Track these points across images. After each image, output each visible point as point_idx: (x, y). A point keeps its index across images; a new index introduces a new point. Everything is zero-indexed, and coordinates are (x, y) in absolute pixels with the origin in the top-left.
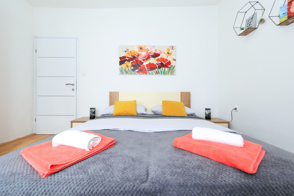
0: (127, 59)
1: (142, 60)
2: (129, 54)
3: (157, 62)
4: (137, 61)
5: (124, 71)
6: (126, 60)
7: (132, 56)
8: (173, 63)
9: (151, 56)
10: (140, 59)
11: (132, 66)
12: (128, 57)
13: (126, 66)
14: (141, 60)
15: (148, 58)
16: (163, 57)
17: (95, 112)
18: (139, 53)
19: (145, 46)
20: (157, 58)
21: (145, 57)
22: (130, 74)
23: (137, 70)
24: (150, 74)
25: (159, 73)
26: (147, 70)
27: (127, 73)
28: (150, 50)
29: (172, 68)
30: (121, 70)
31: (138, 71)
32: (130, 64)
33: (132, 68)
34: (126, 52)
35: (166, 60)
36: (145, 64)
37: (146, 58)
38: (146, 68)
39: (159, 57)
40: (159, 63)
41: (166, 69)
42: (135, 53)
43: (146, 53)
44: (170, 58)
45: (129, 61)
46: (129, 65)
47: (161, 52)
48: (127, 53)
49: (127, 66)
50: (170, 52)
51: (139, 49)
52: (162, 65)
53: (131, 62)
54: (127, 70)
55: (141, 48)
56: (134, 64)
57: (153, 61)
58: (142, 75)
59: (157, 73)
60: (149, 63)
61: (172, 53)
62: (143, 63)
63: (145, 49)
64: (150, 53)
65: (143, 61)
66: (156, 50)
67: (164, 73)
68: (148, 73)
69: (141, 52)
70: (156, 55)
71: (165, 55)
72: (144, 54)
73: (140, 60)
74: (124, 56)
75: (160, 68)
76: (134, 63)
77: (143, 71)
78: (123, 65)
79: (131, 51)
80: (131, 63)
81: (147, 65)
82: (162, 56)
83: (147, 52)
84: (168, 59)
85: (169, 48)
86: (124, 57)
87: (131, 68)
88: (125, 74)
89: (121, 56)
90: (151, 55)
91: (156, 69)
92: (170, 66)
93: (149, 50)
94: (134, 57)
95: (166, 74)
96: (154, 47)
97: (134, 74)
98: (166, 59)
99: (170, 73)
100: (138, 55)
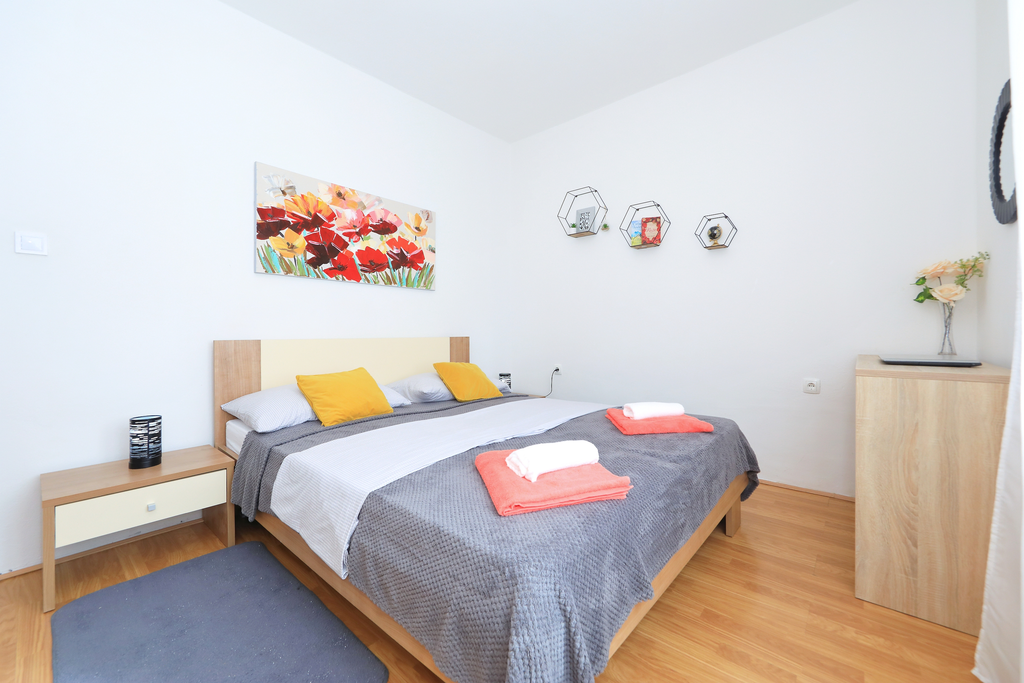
0: (290, 220)
1: (344, 234)
2: (295, 203)
3: (389, 249)
4: (328, 234)
5: (276, 262)
6: (285, 224)
7: (309, 213)
8: (428, 258)
9: (371, 226)
10: (337, 228)
11: (310, 248)
12: (293, 214)
13: (286, 247)
14: (340, 233)
15: (364, 231)
16: (405, 238)
17: (159, 434)
18: (334, 208)
19: (353, 191)
20: (388, 237)
21: (355, 227)
22: (302, 275)
23: (328, 266)
24: (368, 281)
25: (395, 283)
26: (360, 268)
27: (288, 270)
28: (370, 207)
29: (426, 271)
30: (265, 258)
31: (330, 269)
32: (300, 240)
33: (310, 256)
34: (284, 193)
35: (413, 247)
36: (354, 247)
37: (357, 230)
38: (358, 262)
39: (395, 235)
40: (395, 251)
41: (414, 272)
42: (320, 207)
43: (358, 215)
44: (421, 244)
45: (297, 228)
46: (296, 244)
47: (400, 222)
48: (288, 197)
49: (292, 247)
50: (423, 225)
51: (335, 195)
52: (401, 261)
53: (305, 233)
54: (289, 259)
55: (339, 195)
56: (316, 243)
57: (376, 242)
58: (343, 283)
59: (390, 281)
60: (367, 248)
61: (426, 230)
62: (347, 245)
63: (354, 202)
64: (369, 215)
65: (346, 239)
66: (387, 212)
67: (408, 283)
68: (363, 277)
69: (342, 207)
70: (385, 228)
71: (409, 231)
72: (349, 215)
73: (336, 232)
74: (275, 206)
75: (396, 266)
76: (318, 240)
77: (345, 270)
78: (271, 240)
79: (305, 194)
80: (307, 238)
81: (359, 253)
82: (401, 233)
83: (360, 213)
84: (417, 244)
85: (421, 215)
86: (277, 212)
87: (305, 256)
88: (282, 273)
89: (268, 204)
90: (371, 223)
91: (387, 270)
92: (421, 265)
93: (365, 208)
94: (316, 221)
95: (412, 286)
96: (379, 200)
97: (318, 277)
98: (412, 244)
99: (422, 284)
100: (332, 217)
